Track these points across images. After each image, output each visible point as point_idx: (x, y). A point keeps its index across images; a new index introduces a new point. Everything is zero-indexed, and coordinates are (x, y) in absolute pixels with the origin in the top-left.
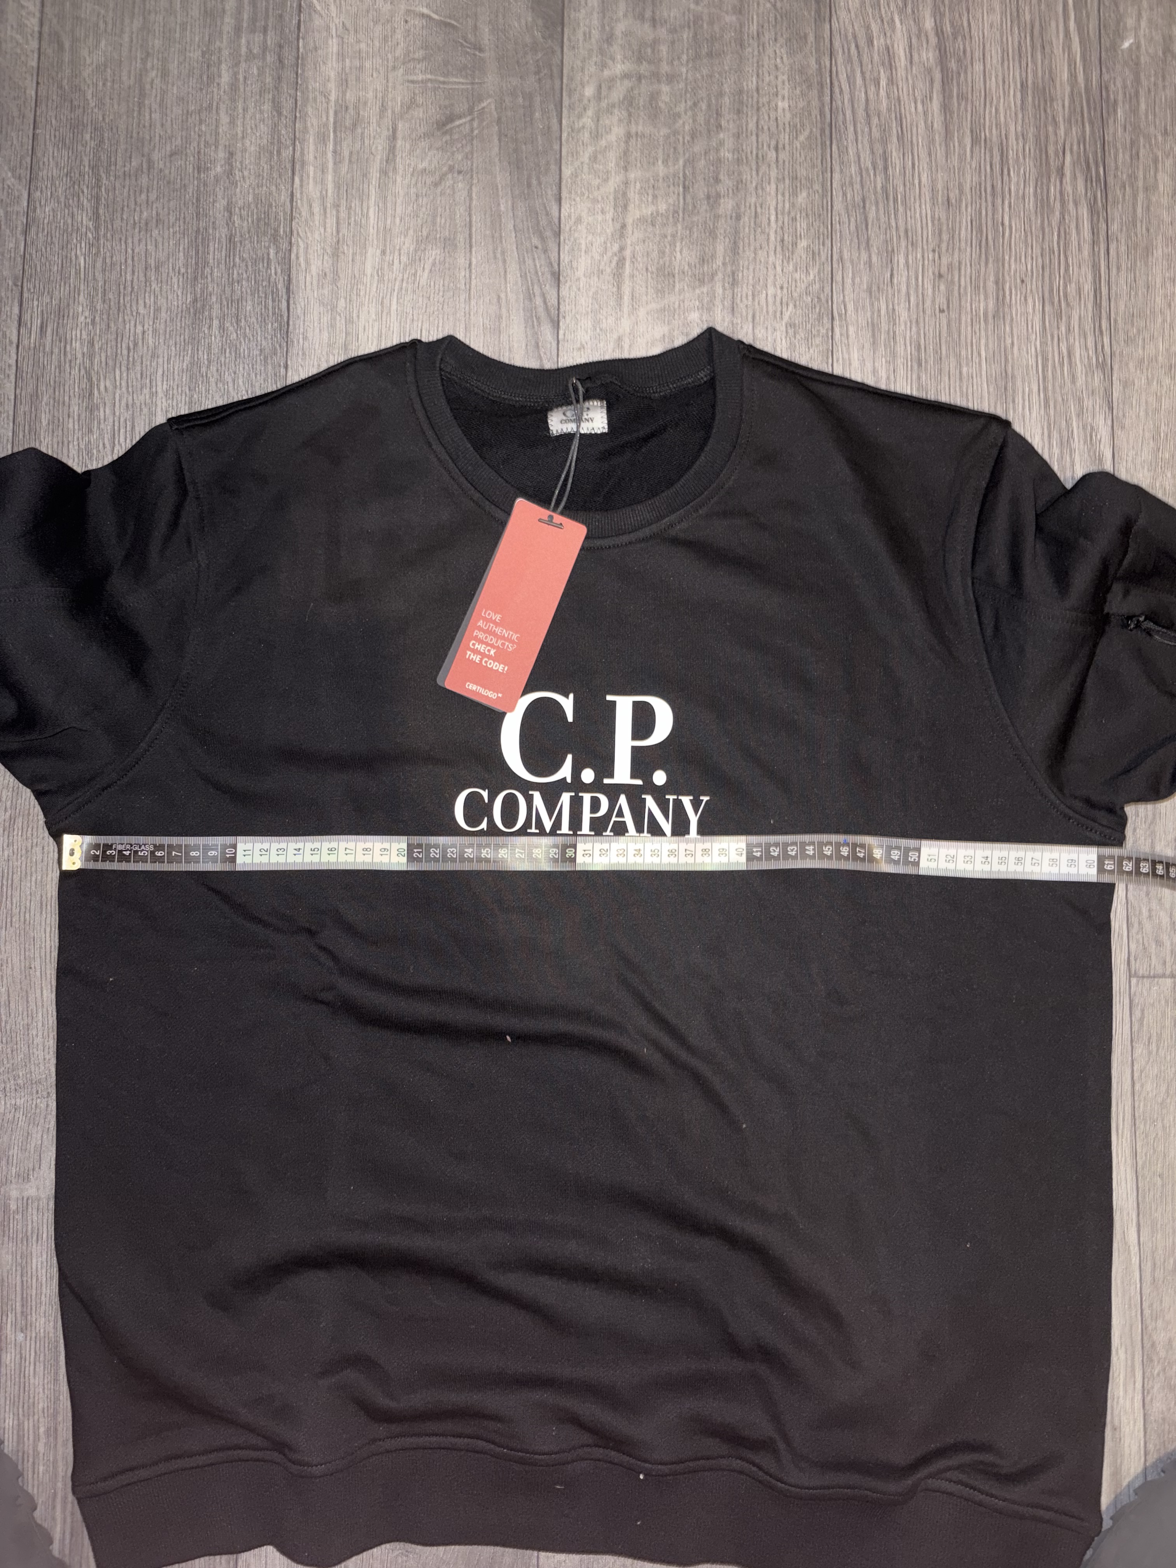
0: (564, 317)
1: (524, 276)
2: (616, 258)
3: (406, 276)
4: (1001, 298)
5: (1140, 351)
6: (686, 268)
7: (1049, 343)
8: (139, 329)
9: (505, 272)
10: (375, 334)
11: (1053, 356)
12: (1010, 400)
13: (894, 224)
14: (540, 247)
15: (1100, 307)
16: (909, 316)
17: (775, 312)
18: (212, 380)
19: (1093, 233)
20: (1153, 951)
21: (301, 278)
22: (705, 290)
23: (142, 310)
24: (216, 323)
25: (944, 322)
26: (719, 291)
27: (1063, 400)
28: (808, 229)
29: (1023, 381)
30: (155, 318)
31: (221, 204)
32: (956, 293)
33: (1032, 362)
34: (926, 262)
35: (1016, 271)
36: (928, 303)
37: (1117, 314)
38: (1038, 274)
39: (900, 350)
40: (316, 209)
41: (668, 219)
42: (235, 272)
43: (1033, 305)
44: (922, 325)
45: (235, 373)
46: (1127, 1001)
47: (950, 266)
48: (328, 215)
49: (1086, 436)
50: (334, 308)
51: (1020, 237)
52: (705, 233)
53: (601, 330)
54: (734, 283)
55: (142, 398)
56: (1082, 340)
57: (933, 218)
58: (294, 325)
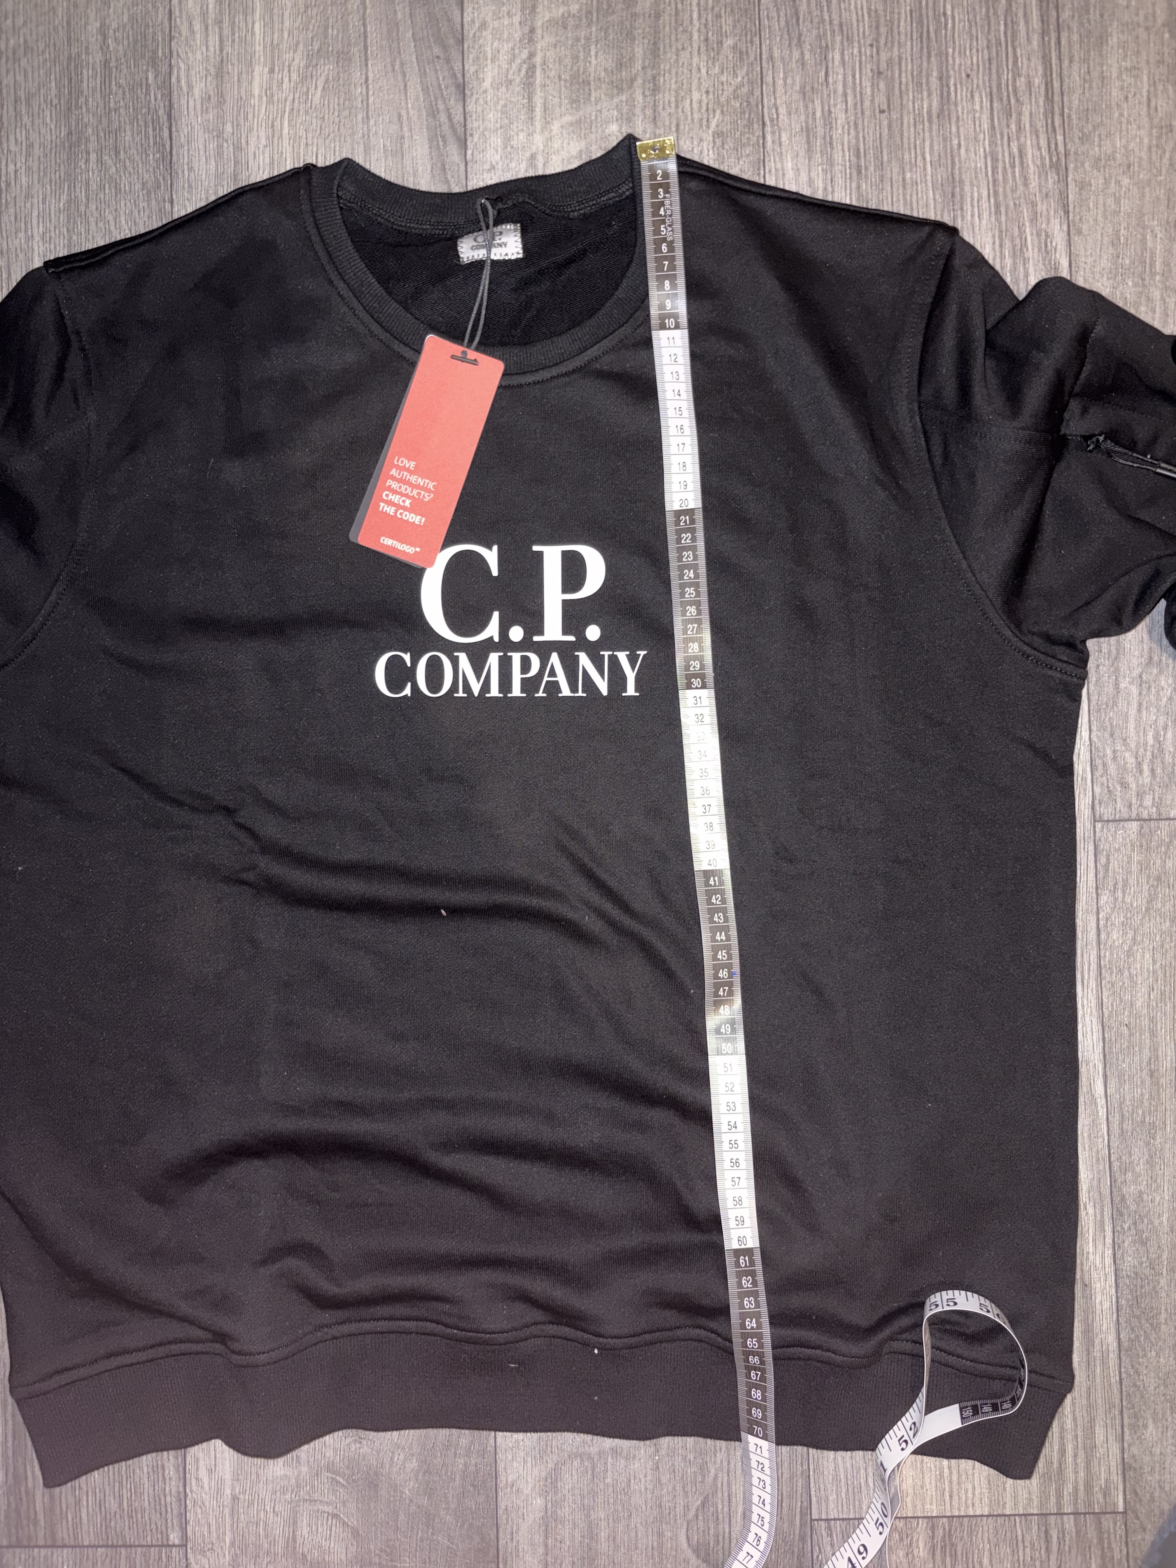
0: (471, 135)
1: (425, 90)
2: (525, 66)
3: (297, 96)
4: (945, 94)
5: (1097, 149)
6: (603, 74)
7: (999, 142)
8: (11, 167)
9: (406, 86)
10: (267, 160)
11: (1003, 156)
12: (957, 207)
13: (827, 17)
14: (442, 57)
15: (1052, 102)
16: (847, 118)
17: (701, 120)
18: (92, 220)
19: (1042, 21)
20: (1118, 794)
21: (183, 102)
22: (624, 98)
23: (13, 148)
24: (93, 157)
25: (885, 123)
26: (640, 98)
27: (1015, 204)
28: (734, 27)
29: (972, 185)
30: (28, 154)
31: (94, 26)
32: (897, 92)
33: (980, 164)
34: (863, 58)
35: (960, 65)
36: (867, 103)
37: (1070, 109)
38: (984, 68)
39: (838, 157)
40: (197, 27)
41: (580, 20)
42: (112, 101)
43: (981, 102)
44: (860, 126)
45: (116, 210)
46: (1091, 848)
47: (890, 62)
48: (210, 32)
49: (1040, 243)
50: (220, 135)
51: (964, 26)
52: (622, 34)
53: (512, 147)
54: (656, 90)
55: (17, 242)
56: (1034, 137)
57: (869, 10)
58: (178, 155)
